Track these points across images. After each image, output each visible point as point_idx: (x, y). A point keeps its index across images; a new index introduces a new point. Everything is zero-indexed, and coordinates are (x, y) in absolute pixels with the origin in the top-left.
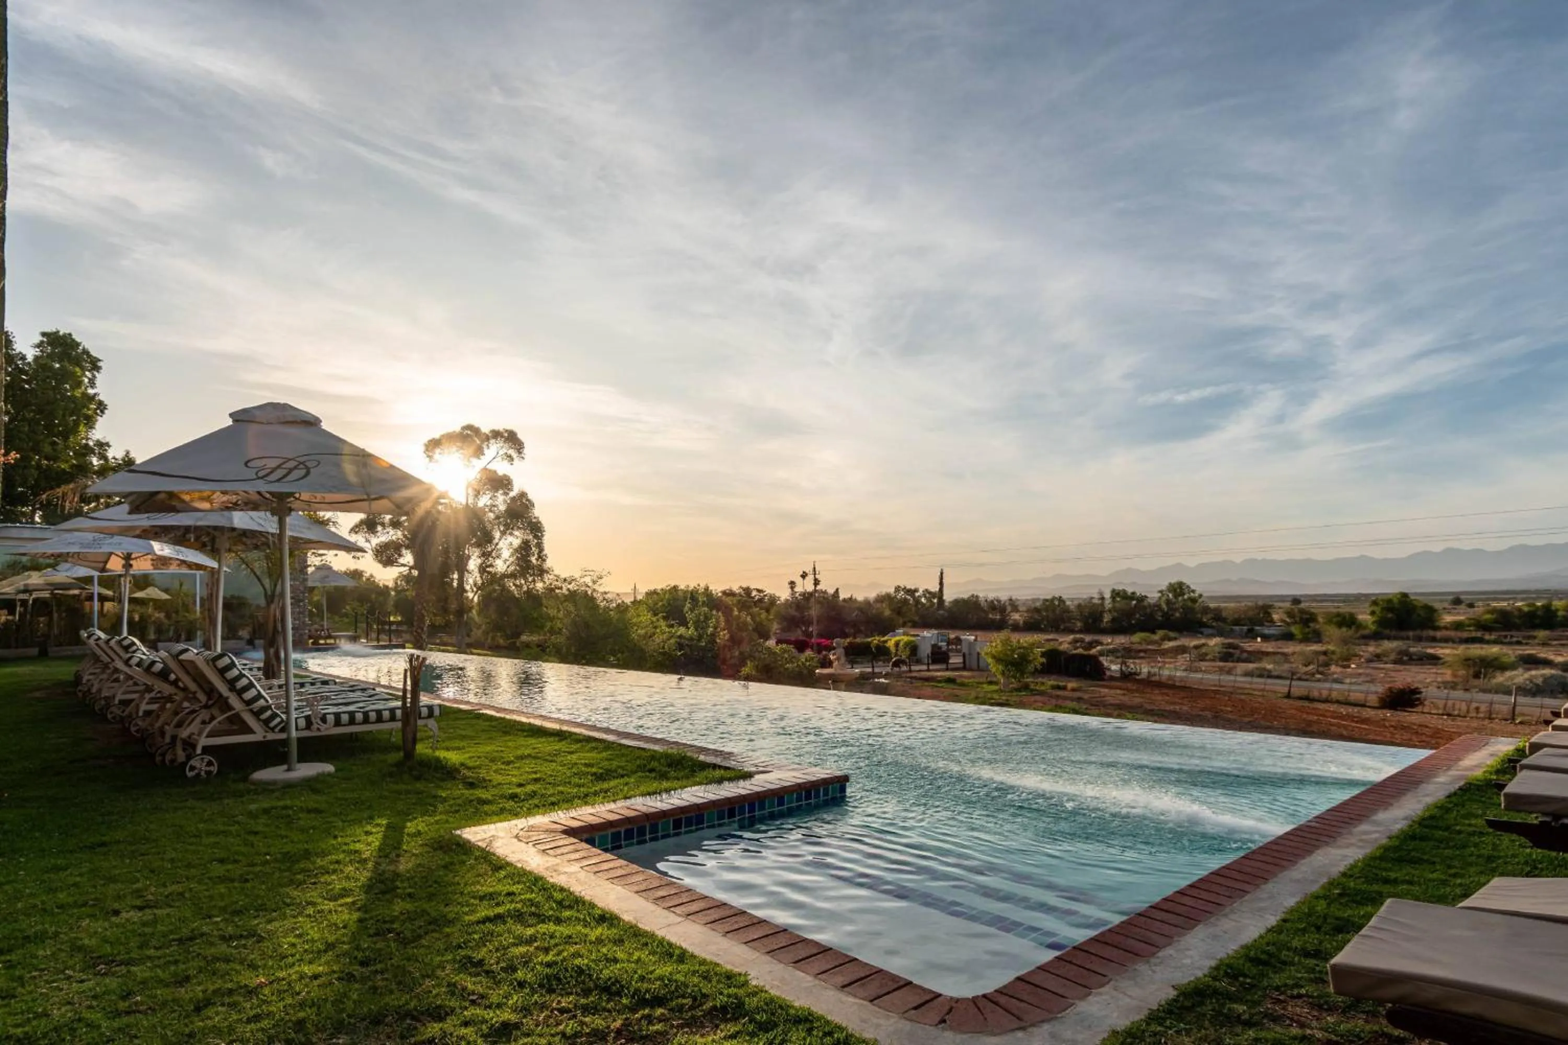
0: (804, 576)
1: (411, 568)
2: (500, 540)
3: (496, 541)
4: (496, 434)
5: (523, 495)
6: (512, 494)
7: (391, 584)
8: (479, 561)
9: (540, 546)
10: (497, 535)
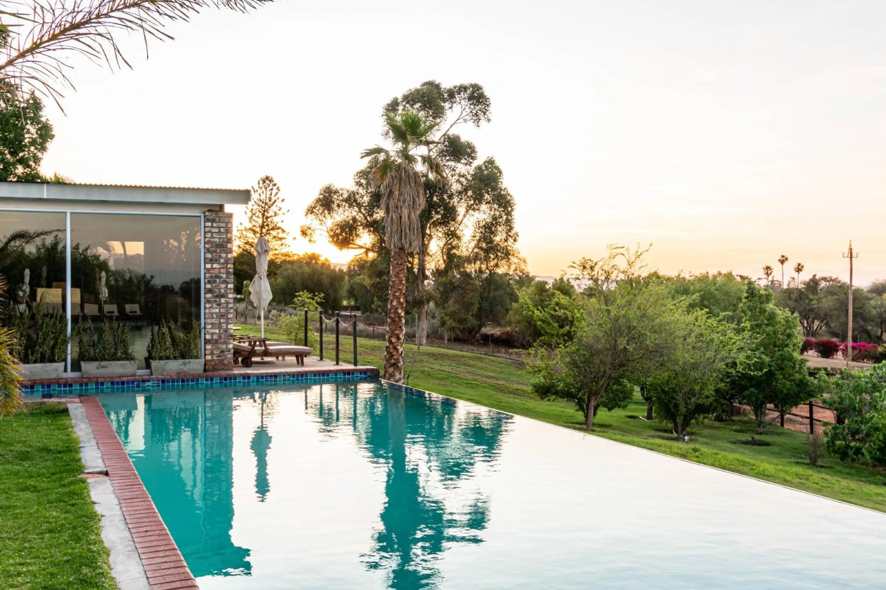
0: (783, 260)
1: (368, 250)
2: (465, 216)
3: (459, 218)
4: (462, 89)
5: (490, 162)
6: (476, 163)
7: (345, 269)
8: (442, 243)
9: (508, 222)
10: (461, 210)
